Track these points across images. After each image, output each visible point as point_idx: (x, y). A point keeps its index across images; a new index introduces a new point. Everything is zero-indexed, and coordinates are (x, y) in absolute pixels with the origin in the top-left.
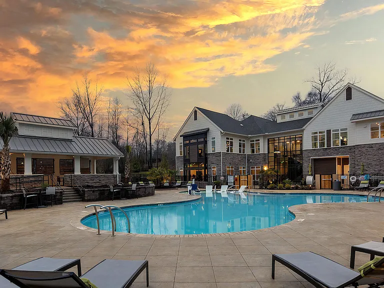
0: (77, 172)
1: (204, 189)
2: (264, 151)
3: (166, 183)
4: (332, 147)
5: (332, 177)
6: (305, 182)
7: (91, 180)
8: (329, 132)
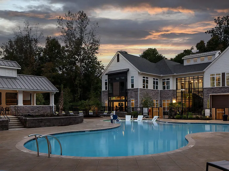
0: (20, 104)
1: (124, 118)
2: (173, 88)
3: (91, 113)
4: (226, 86)
5: (224, 111)
6: (204, 114)
7: (32, 110)
8: (223, 74)
